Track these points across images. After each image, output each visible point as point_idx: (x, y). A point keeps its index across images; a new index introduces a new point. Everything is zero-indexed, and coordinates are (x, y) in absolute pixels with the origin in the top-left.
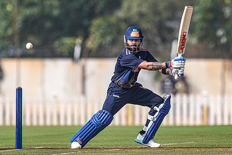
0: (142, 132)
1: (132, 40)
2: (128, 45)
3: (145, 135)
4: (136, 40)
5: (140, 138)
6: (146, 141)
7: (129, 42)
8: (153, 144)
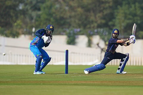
0: (119, 69)
1: (114, 34)
2: (113, 35)
3: (120, 69)
4: (116, 34)
5: (119, 71)
6: (121, 72)
7: (114, 35)
8: (124, 72)
